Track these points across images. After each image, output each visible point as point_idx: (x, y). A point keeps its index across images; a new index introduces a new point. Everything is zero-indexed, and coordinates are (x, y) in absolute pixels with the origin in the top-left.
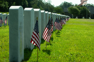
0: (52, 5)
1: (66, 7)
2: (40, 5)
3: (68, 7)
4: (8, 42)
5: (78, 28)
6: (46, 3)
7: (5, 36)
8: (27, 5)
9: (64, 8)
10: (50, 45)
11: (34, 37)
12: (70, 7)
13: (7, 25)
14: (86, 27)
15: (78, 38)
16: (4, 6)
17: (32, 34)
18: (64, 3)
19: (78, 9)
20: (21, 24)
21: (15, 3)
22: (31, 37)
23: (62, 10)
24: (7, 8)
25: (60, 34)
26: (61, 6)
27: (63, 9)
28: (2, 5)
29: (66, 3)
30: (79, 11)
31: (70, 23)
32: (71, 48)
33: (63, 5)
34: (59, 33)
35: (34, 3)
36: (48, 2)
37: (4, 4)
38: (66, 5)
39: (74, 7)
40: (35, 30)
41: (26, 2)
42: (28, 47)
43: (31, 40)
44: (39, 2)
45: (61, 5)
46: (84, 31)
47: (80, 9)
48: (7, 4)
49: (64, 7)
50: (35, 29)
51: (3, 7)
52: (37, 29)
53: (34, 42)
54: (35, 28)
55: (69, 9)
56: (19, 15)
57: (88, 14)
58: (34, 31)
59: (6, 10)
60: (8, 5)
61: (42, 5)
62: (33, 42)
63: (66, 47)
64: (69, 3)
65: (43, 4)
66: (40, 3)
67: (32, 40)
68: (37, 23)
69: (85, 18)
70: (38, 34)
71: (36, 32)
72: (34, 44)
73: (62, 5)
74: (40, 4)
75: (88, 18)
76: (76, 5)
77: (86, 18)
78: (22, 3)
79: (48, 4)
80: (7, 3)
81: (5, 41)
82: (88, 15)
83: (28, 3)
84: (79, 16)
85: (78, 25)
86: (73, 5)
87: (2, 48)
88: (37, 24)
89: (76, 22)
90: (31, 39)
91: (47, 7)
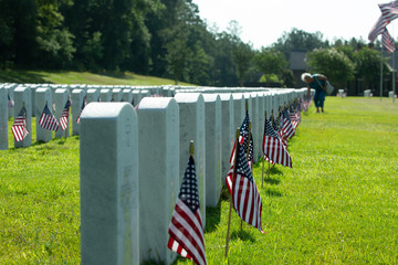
0: (245, 42)
1: (300, 51)
2: (199, 42)
3: (305, 51)
4: (77, 225)
5: (347, 145)
6: (221, 35)
7: (63, 194)
8: (148, 45)
9: (293, 54)
10: (241, 239)
11: (178, 226)
12: (315, 50)
13: (71, 131)
14: (379, 142)
15: (351, 202)
16: (58, 47)
17: (174, 213)
18: (292, 35)
19: (346, 59)
20: (126, 175)
21: (99, 34)
22: (171, 225)
23: (284, 61)
24: (67, 56)
25: (277, 182)
26: (279, 47)
27: (287, 56)
28: (50, 44)
29: (300, 33)
30: (352, 66)
31: (316, 122)
32: (325, 255)
33: (287, 41)
34: (276, 176)
35: (175, 36)
36: (229, 32)
37: (58, 40)
38: (300, 43)
39: (330, 51)
40: (183, 196)
41: (141, 32)
42: (154, 255)
43: (168, 236)
44: (192, 30)
45: (280, 44)
46: (374, 164)
47: (352, 59)
48: (68, 41)
49: (293, 51)
50: (186, 193)
51: (51, 52)
52: (191, 194)
53: (182, 245)
54: (186, 189)
55: (311, 57)
56: (121, 138)
57: (385, 76)
58: (178, 201)
59: (64, 63)
60: (74, 46)
61: (204, 42)
62: (176, 245)
63: (304, 249)
64: (310, 35)
65: (208, 40)
66: (198, 33)
67: (173, 237)
68: (191, 169)
69: (374, 95)
70: (198, 211)
71: (189, 205)
72: (179, 251)
73: (284, 42)
74: (199, 38)
75: (386, 95)
76: (338, 43)
77: (379, 96)
78: (129, 33)
79: (228, 40)
80: (67, 35)
81: (62, 217)
82: (386, 80)
83: (149, 35)
84: (348, 87)
85: (347, 128)
86: (327, 42)
87: (50, 253)
88: (191, 174)
89: (341, 114)
90: (170, 232)
91: (226, 50)
